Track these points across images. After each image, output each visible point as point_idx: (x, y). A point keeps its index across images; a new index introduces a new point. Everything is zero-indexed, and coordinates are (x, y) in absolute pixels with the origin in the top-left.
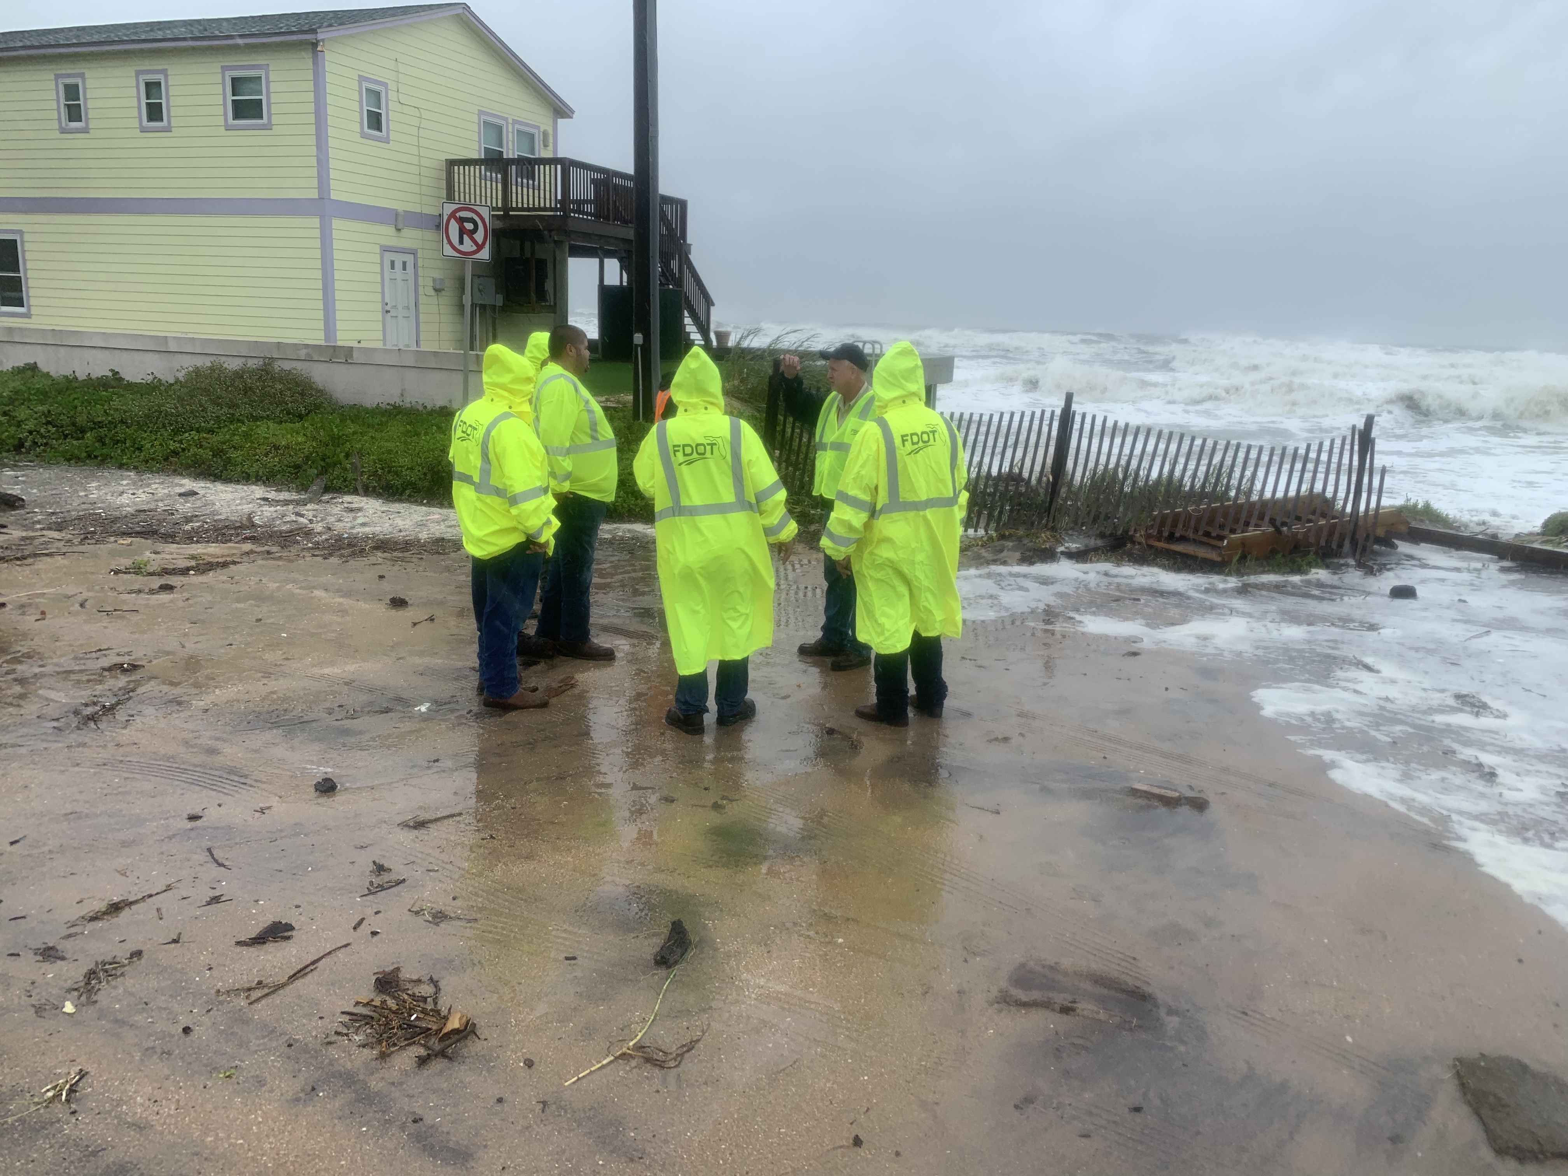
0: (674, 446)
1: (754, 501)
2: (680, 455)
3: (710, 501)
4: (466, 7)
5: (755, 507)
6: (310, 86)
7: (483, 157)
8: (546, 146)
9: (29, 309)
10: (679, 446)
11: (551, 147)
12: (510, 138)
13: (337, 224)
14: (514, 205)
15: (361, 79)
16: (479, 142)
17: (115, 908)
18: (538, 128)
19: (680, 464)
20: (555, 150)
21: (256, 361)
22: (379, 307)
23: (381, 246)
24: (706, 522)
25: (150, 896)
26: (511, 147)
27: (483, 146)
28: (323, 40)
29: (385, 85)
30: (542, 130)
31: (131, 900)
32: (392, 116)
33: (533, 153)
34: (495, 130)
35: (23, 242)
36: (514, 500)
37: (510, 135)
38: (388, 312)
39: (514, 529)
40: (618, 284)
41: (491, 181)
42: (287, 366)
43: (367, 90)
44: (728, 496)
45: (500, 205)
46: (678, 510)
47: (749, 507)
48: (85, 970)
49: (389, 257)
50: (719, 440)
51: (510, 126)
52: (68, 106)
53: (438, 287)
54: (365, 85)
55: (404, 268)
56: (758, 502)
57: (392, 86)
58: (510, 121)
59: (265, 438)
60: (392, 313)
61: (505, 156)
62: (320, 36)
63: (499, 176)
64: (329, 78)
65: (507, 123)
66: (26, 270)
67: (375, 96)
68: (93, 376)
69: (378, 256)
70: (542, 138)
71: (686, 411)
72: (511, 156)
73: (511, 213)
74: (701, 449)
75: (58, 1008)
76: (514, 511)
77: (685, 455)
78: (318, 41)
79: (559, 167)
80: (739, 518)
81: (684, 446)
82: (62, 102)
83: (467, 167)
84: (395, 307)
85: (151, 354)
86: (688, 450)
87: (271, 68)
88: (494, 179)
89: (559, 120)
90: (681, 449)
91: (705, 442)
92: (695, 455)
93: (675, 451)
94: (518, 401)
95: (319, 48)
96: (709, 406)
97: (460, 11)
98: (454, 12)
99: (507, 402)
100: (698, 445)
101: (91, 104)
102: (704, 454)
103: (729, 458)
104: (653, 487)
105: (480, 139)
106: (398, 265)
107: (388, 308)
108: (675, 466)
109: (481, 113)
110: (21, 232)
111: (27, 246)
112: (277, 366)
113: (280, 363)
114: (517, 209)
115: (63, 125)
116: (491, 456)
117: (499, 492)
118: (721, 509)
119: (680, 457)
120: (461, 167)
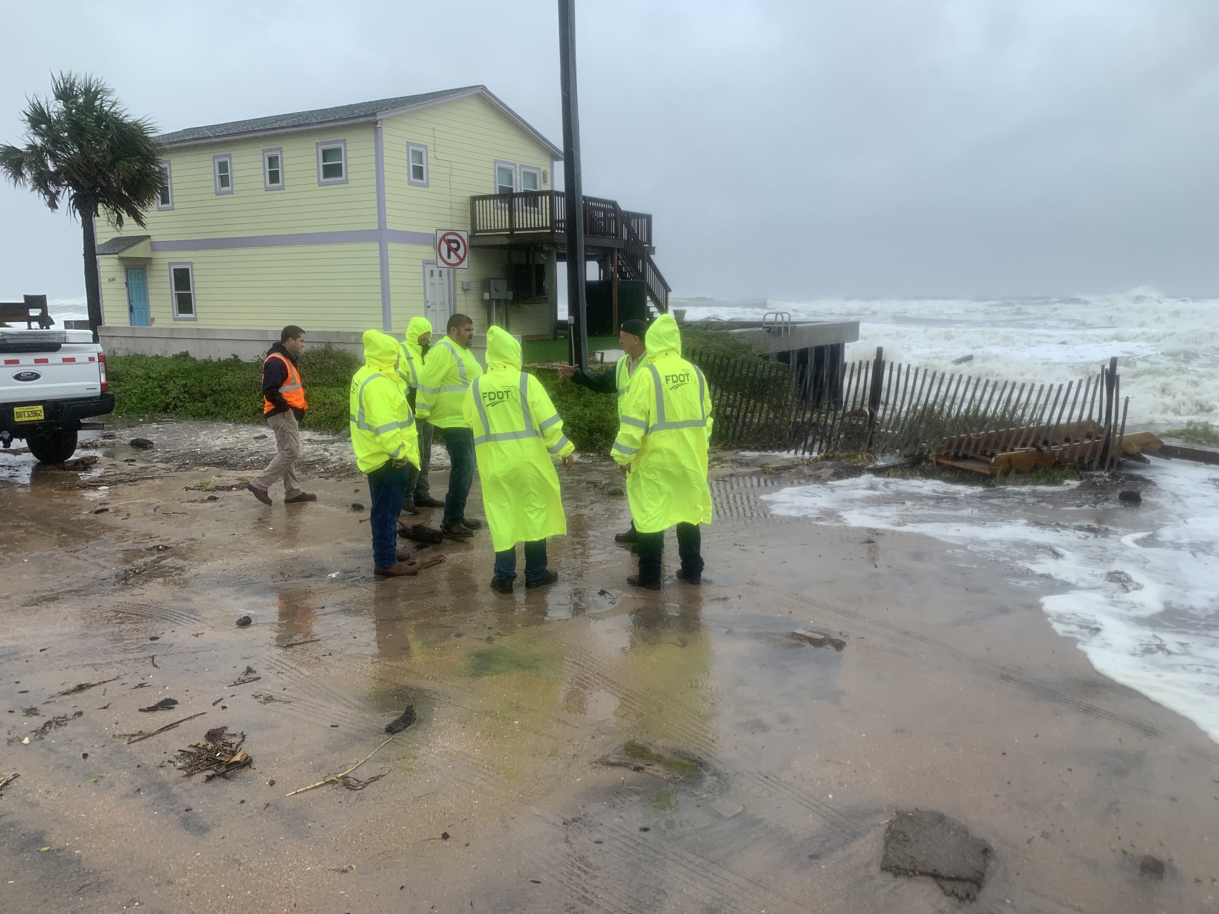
0: (484, 394)
1: (538, 429)
2: (487, 399)
3: (509, 430)
4: (484, 88)
5: (540, 433)
6: (373, 152)
7: (498, 193)
8: (545, 182)
9: (196, 315)
10: (486, 393)
11: (549, 182)
12: (518, 178)
13: (391, 246)
14: (517, 227)
15: (409, 144)
16: (495, 183)
17: (81, 688)
18: (539, 169)
19: (487, 406)
20: (552, 184)
21: (319, 345)
22: (422, 304)
23: (424, 261)
24: (507, 445)
25: (104, 682)
26: (518, 184)
27: (498, 185)
28: (381, 120)
29: (426, 147)
30: (542, 170)
31: (92, 683)
32: (431, 169)
33: (536, 188)
34: (505, 172)
35: (192, 269)
36: (377, 432)
37: (518, 176)
38: (429, 307)
39: (382, 453)
40: (598, 279)
41: (501, 210)
42: (341, 347)
43: (413, 151)
44: (520, 426)
45: (507, 227)
46: (489, 437)
47: (536, 434)
48: (47, 720)
49: (429, 268)
50: (512, 389)
51: (518, 170)
52: (221, 176)
53: (465, 287)
54: (411, 148)
55: (441, 276)
56: (541, 431)
57: (431, 147)
58: (518, 165)
59: (318, 397)
60: (432, 307)
61: (514, 192)
62: (378, 118)
63: (507, 205)
64: (385, 145)
65: (516, 168)
66: (194, 288)
67: (419, 155)
68: (222, 359)
69: (421, 268)
70: (542, 176)
71: (492, 369)
72: (519, 191)
73: (515, 232)
74: (500, 395)
75: (21, 740)
76: (378, 439)
77: (490, 399)
78: (378, 121)
79: (548, 198)
80: (529, 442)
81: (489, 393)
82: (217, 174)
83: (484, 201)
84: (434, 304)
85: (258, 342)
86: (492, 396)
87: (347, 142)
88: (503, 208)
89: (555, 163)
90: (487, 395)
91: (503, 390)
92: (497, 399)
93: (484, 397)
94: (385, 366)
95: (378, 126)
96: (507, 365)
97: (480, 91)
98: (475, 92)
99: (377, 367)
100: (498, 392)
101: (235, 174)
102: (502, 398)
103: (519, 400)
104: (471, 422)
105: (495, 180)
106: (436, 274)
107: (429, 304)
108: (485, 407)
109: (496, 161)
110: (191, 263)
111: (195, 273)
112: (335, 348)
113: (337, 346)
114: (519, 229)
115: (218, 190)
116: (364, 404)
117: (369, 427)
118: (515, 435)
119: (487, 401)
120: (481, 201)
